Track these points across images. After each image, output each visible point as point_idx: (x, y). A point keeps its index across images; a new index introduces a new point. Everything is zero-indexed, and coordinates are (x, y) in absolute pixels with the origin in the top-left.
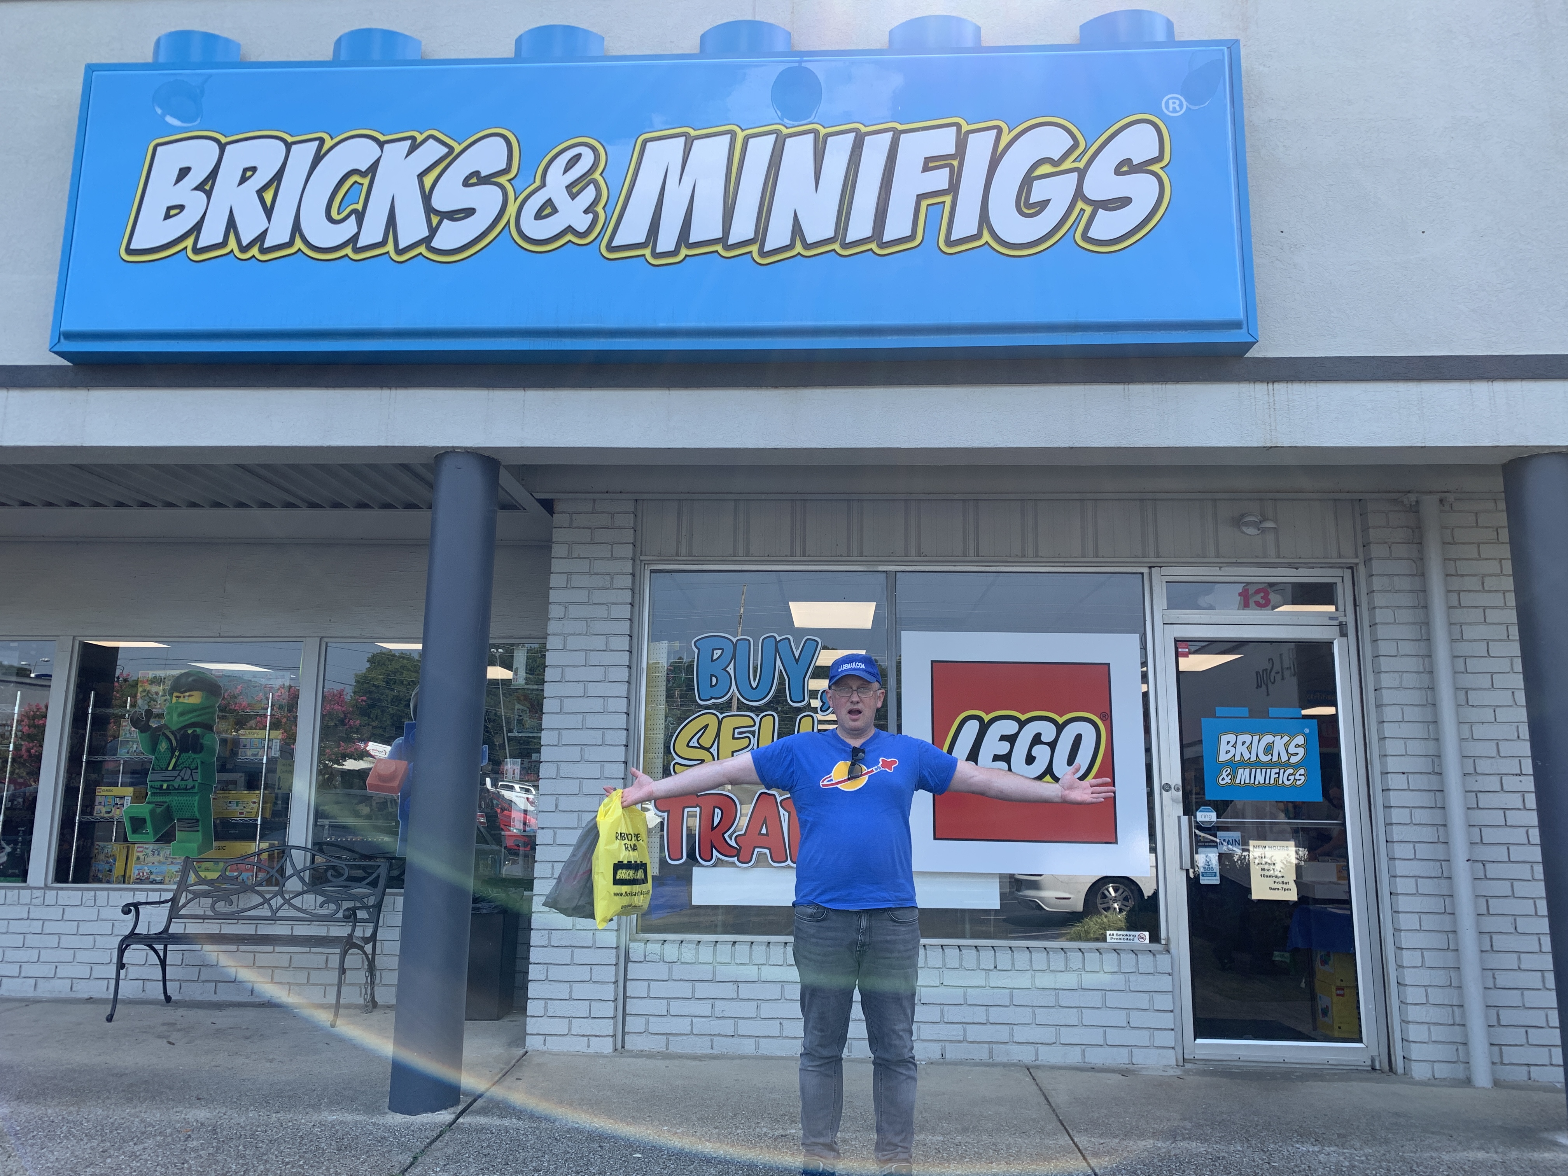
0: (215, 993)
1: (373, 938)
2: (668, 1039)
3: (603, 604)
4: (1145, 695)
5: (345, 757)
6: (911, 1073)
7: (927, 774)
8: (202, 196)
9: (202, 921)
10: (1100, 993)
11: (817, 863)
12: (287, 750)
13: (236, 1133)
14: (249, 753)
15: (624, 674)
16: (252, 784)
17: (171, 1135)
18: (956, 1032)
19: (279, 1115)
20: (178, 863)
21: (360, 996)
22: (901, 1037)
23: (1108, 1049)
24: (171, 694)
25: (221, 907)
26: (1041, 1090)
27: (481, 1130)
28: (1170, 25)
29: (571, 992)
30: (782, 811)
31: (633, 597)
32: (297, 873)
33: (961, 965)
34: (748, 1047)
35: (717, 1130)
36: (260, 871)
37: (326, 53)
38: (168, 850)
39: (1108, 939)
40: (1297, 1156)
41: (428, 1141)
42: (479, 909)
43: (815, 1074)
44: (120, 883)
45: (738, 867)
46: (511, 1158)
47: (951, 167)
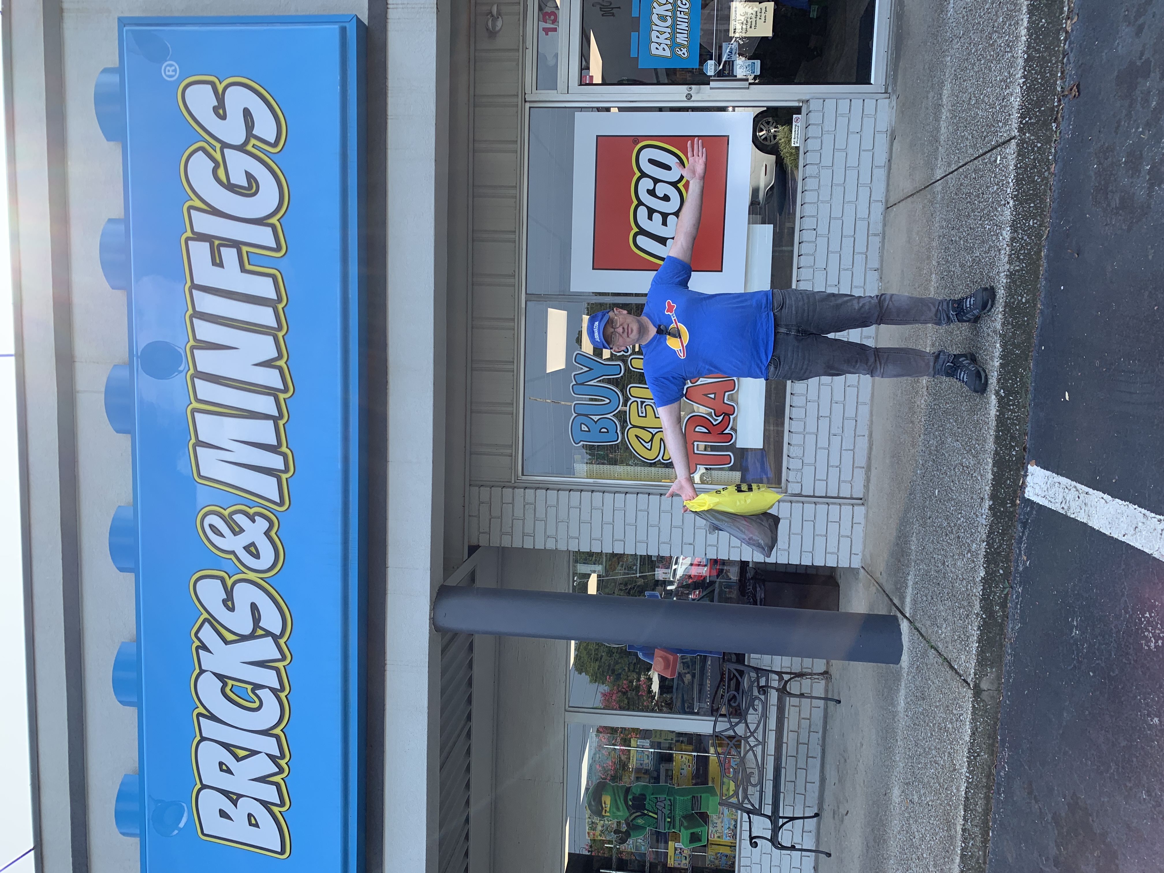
0: (814, 783)
1: (779, 674)
2: (857, 467)
3: (546, 510)
4: (621, 109)
5: (650, 691)
6: (888, 297)
7: (678, 279)
8: (241, 800)
9: (763, 793)
10: (836, 153)
11: (738, 363)
12: (645, 734)
13: (910, 769)
14: (646, 761)
15: (598, 496)
16: (669, 758)
17: (909, 813)
18: (859, 259)
19: (899, 740)
20: (723, 809)
21: (819, 682)
22: (864, 304)
23: (875, 150)
24: (603, 817)
25: (754, 780)
26: (903, 200)
27: (915, 601)
28: (105, 71)
29: (821, 535)
30: (698, 383)
31: (541, 488)
32: (732, 727)
33: (813, 255)
34: (864, 410)
35: (921, 435)
36: (730, 753)
37: (132, 712)
38: (713, 817)
39: (798, 145)
40: (956, 16)
41: (921, 638)
42: (761, 600)
43: (886, 367)
44: (735, 850)
45: (737, 415)
46: (935, 581)
47: (220, 245)
